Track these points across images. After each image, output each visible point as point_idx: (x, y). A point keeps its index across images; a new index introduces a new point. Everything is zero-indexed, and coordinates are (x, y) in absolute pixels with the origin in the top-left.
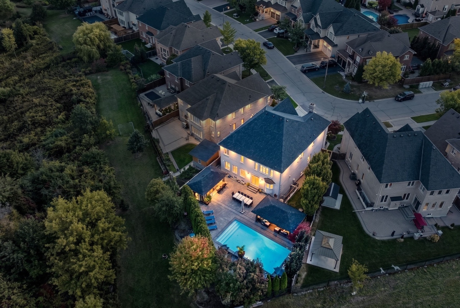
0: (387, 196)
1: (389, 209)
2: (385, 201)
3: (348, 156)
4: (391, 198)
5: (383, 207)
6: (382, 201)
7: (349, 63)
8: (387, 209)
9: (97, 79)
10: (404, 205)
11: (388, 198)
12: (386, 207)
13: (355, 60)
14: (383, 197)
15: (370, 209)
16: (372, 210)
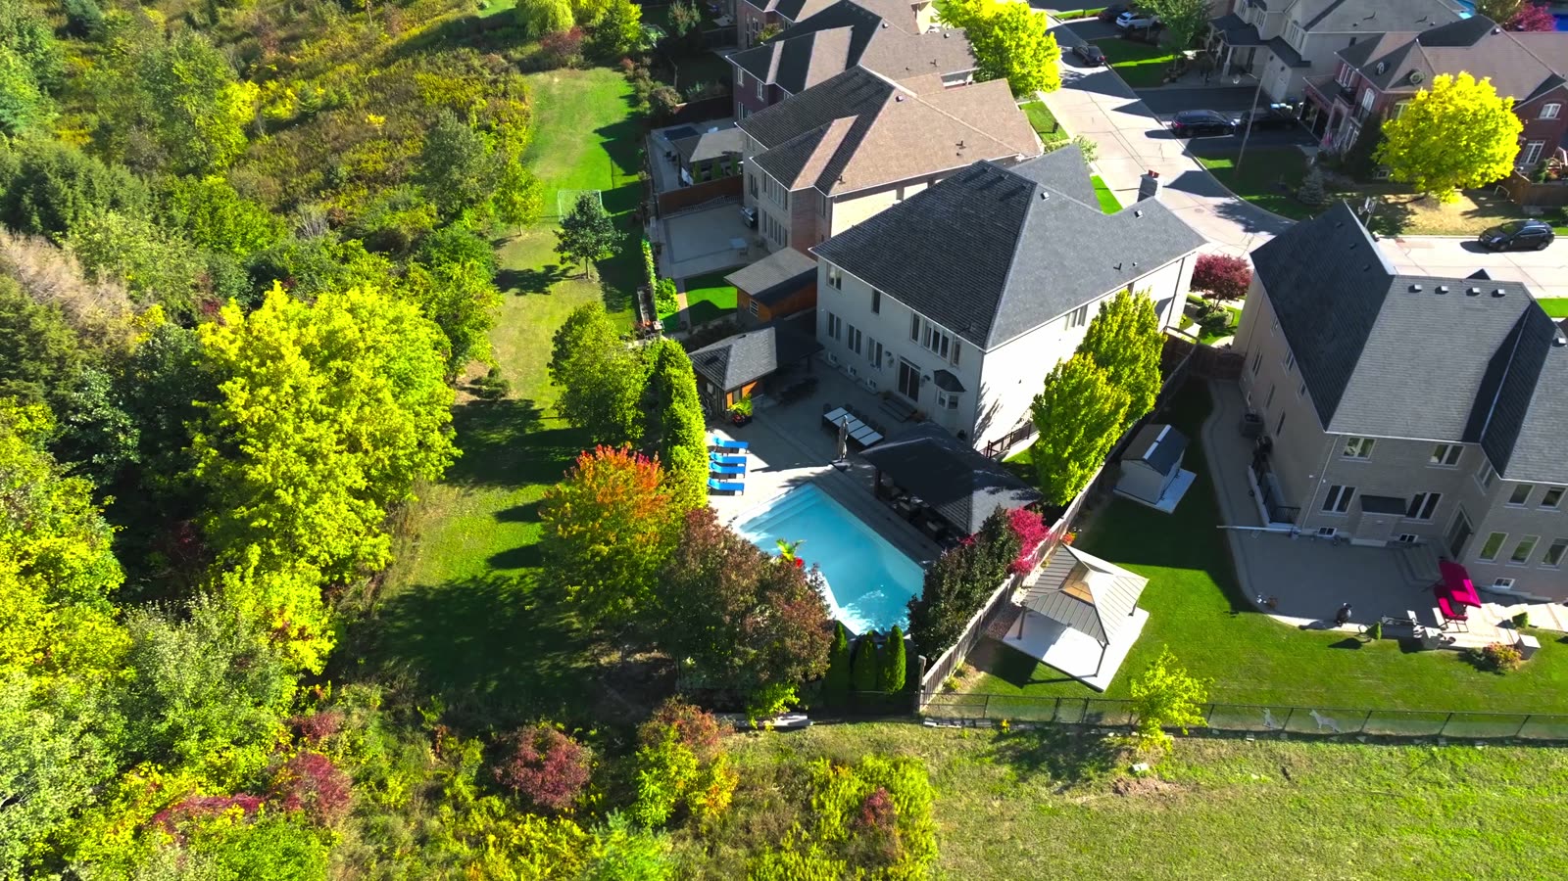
0: (1349, 492)
1: (1355, 541)
2: (1341, 508)
3: (1249, 363)
4: (1362, 496)
5: (1330, 531)
6: (1328, 506)
7: (1338, 115)
8: (1346, 540)
9: (550, 83)
10: (1411, 538)
11: (1354, 498)
12: (1344, 534)
13: (1359, 105)
14: (1335, 490)
15: (1284, 528)
16: (1289, 535)
